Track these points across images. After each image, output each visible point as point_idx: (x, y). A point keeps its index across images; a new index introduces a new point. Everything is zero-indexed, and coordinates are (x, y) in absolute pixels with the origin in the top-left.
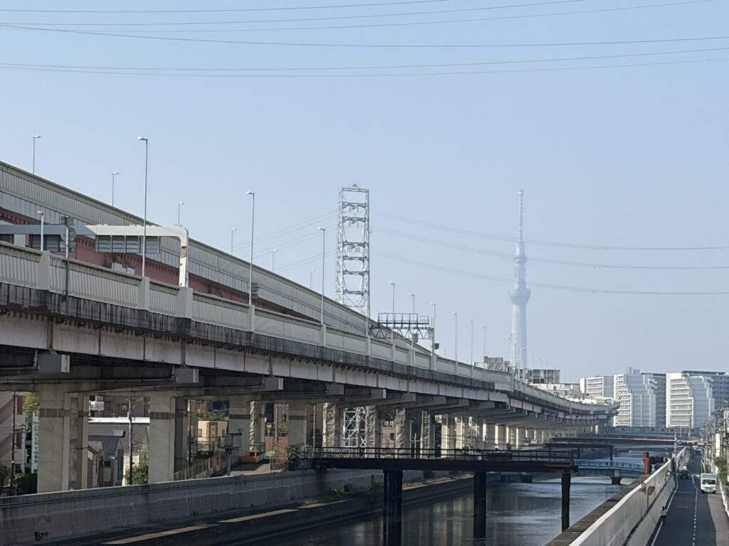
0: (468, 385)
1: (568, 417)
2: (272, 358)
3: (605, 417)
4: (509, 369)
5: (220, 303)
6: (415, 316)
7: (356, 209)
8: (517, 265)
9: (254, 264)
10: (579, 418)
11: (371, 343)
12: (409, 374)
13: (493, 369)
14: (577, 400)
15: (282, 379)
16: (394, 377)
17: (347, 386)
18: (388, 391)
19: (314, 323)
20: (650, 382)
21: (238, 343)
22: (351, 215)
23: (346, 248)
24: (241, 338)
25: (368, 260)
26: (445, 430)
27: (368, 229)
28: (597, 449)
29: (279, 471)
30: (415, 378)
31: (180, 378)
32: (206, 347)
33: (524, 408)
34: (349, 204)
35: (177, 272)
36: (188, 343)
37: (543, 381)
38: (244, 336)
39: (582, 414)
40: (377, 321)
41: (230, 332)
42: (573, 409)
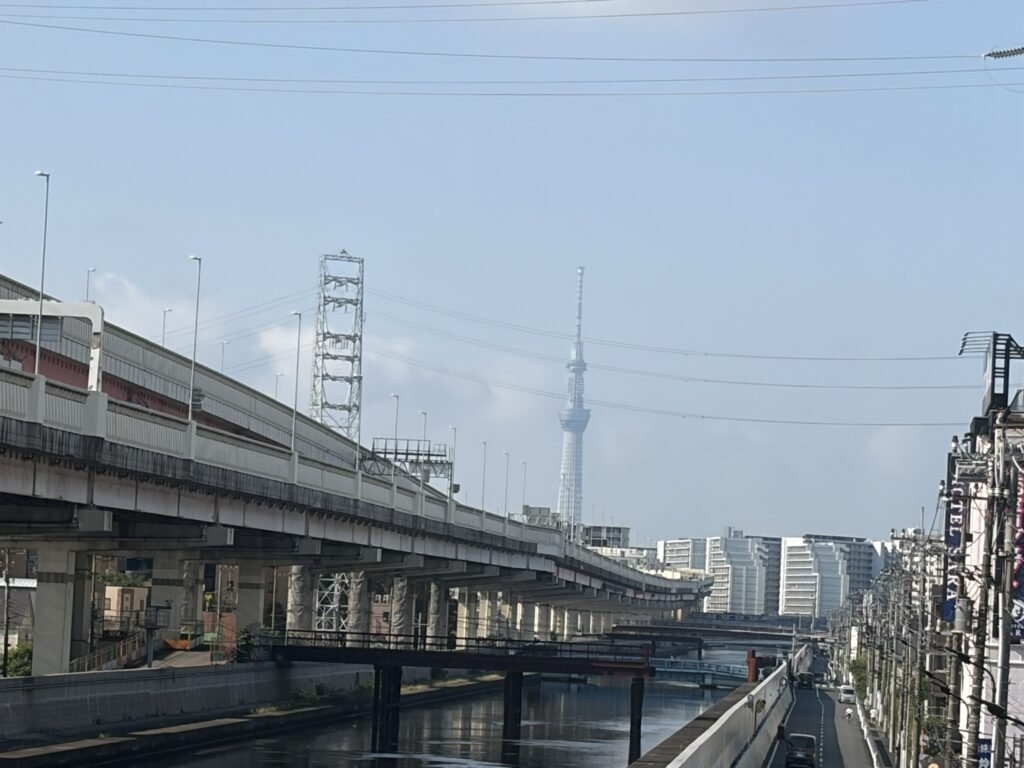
0: (500, 545)
1: (640, 596)
2: (219, 499)
3: (692, 598)
4: (559, 524)
5: (148, 417)
6: (427, 443)
7: (344, 287)
8: (573, 375)
9: (197, 361)
10: (656, 598)
11: (363, 481)
12: (414, 528)
13: (536, 524)
14: (653, 572)
15: (233, 530)
16: (393, 531)
17: (325, 542)
18: (385, 551)
19: (281, 450)
20: (759, 549)
21: (170, 476)
22: (335, 294)
23: (328, 342)
24: (174, 468)
25: (360, 360)
26: (463, 611)
27: (361, 316)
28: (679, 644)
29: (224, 662)
30: (424, 534)
31: (85, 523)
32: (124, 480)
33: (577, 581)
34: (335, 279)
35: (85, 369)
36: (98, 473)
37: (605, 544)
38: (180, 465)
39: (660, 593)
40: (370, 449)
41: (159, 459)
42: (647, 585)
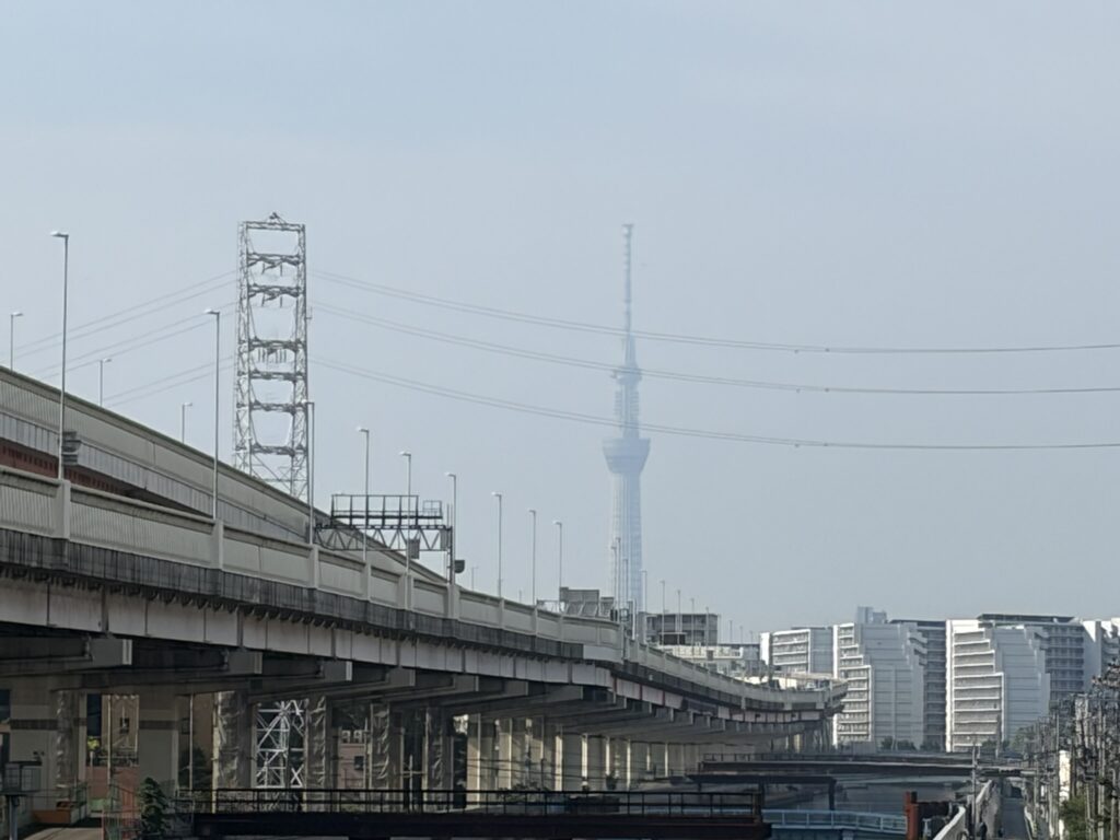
0: (527, 649)
1: (738, 717)
2: (108, 596)
3: (816, 716)
4: (614, 614)
6: (413, 500)
7: (278, 269)
8: (619, 388)
9: (67, 391)
10: (762, 718)
11: (320, 560)
12: (400, 628)
13: (578, 614)
14: (755, 680)
15: (130, 642)
16: (367, 634)
17: (268, 655)
18: (357, 665)
19: (197, 519)
20: (912, 639)
21: (34, 564)
22: (263, 281)
23: (255, 353)
24: (40, 553)
25: (305, 378)
26: (475, 750)
27: (305, 311)
28: (799, 786)
30: (414, 637)
33: (645, 698)
34: (263, 258)
37: (682, 641)
38: (48, 547)
39: (768, 711)
40: (328, 512)
41: (17, 540)
42: (747, 699)
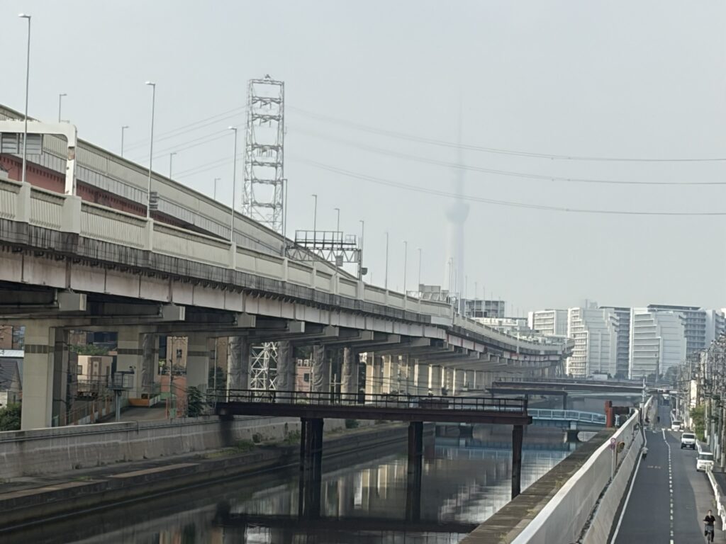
0: (401, 318)
1: (514, 358)
2: (172, 281)
3: (557, 358)
4: (448, 299)
5: (113, 216)
6: (340, 234)
7: (268, 105)
9: (153, 170)
10: (528, 359)
11: (288, 266)
12: (331, 305)
13: (428, 299)
14: (525, 338)
15: (184, 308)
16: (313, 307)
17: (259, 317)
18: (307, 323)
19: (222, 242)
21: (133, 264)
22: (261, 112)
23: (255, 151)
24: (136, 258)
25: (282, 166)
26: (370, 371)
27: (283, 130)
28: (547, 396)
30: (339, 310)
31: (63, 304)
32: (95, 268)
33: (464, 346)
34: (261, 99)
35: (61, 178)
36: (74, 263)
37: (485, 315)
38: (140, 255)
39: (531, 355)
40: (293, 240)
41: (124, 250)
42: (520, 348)
